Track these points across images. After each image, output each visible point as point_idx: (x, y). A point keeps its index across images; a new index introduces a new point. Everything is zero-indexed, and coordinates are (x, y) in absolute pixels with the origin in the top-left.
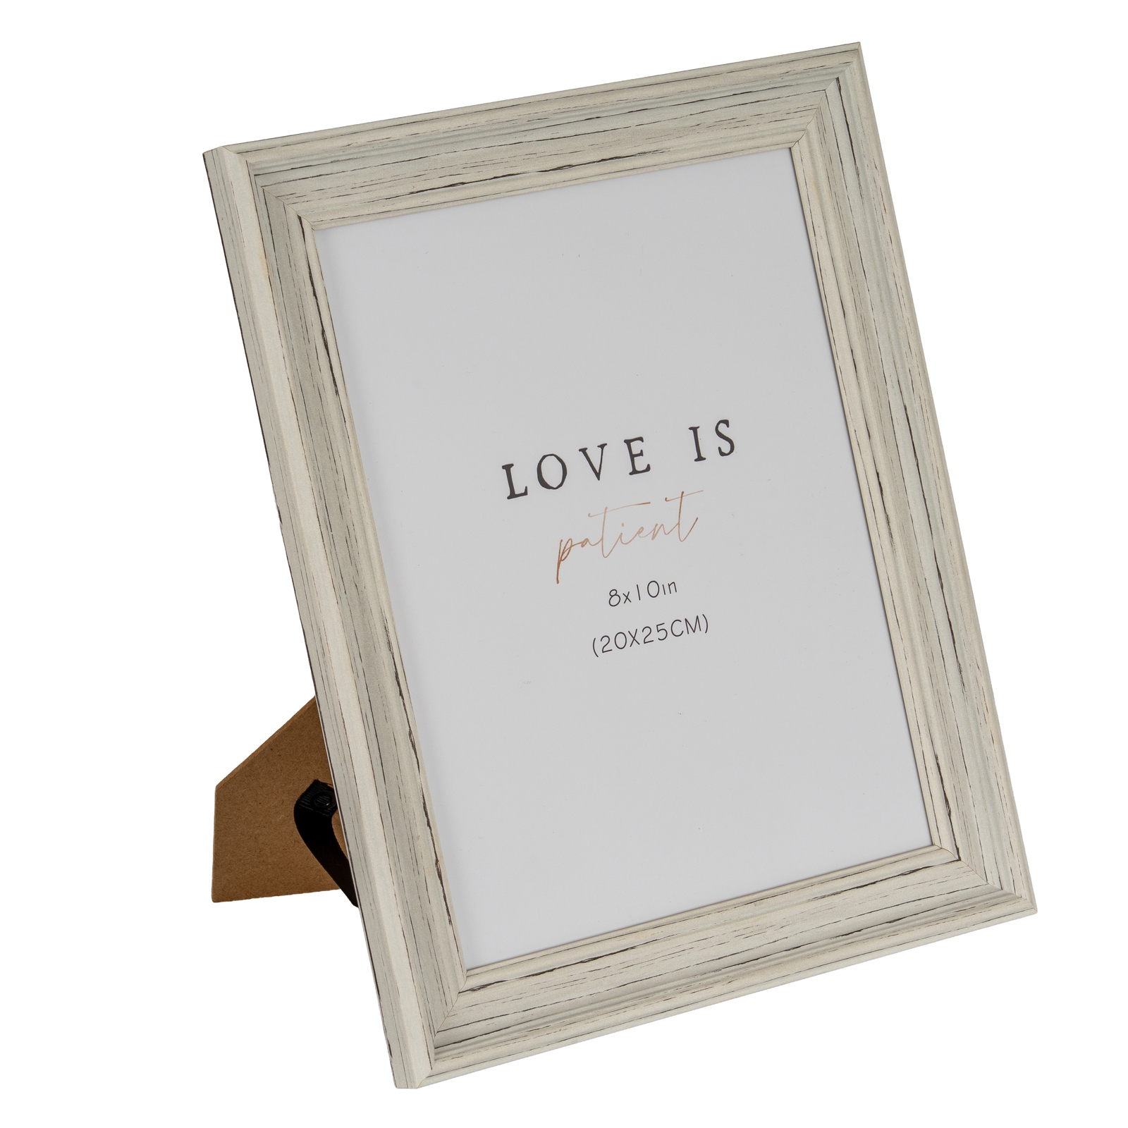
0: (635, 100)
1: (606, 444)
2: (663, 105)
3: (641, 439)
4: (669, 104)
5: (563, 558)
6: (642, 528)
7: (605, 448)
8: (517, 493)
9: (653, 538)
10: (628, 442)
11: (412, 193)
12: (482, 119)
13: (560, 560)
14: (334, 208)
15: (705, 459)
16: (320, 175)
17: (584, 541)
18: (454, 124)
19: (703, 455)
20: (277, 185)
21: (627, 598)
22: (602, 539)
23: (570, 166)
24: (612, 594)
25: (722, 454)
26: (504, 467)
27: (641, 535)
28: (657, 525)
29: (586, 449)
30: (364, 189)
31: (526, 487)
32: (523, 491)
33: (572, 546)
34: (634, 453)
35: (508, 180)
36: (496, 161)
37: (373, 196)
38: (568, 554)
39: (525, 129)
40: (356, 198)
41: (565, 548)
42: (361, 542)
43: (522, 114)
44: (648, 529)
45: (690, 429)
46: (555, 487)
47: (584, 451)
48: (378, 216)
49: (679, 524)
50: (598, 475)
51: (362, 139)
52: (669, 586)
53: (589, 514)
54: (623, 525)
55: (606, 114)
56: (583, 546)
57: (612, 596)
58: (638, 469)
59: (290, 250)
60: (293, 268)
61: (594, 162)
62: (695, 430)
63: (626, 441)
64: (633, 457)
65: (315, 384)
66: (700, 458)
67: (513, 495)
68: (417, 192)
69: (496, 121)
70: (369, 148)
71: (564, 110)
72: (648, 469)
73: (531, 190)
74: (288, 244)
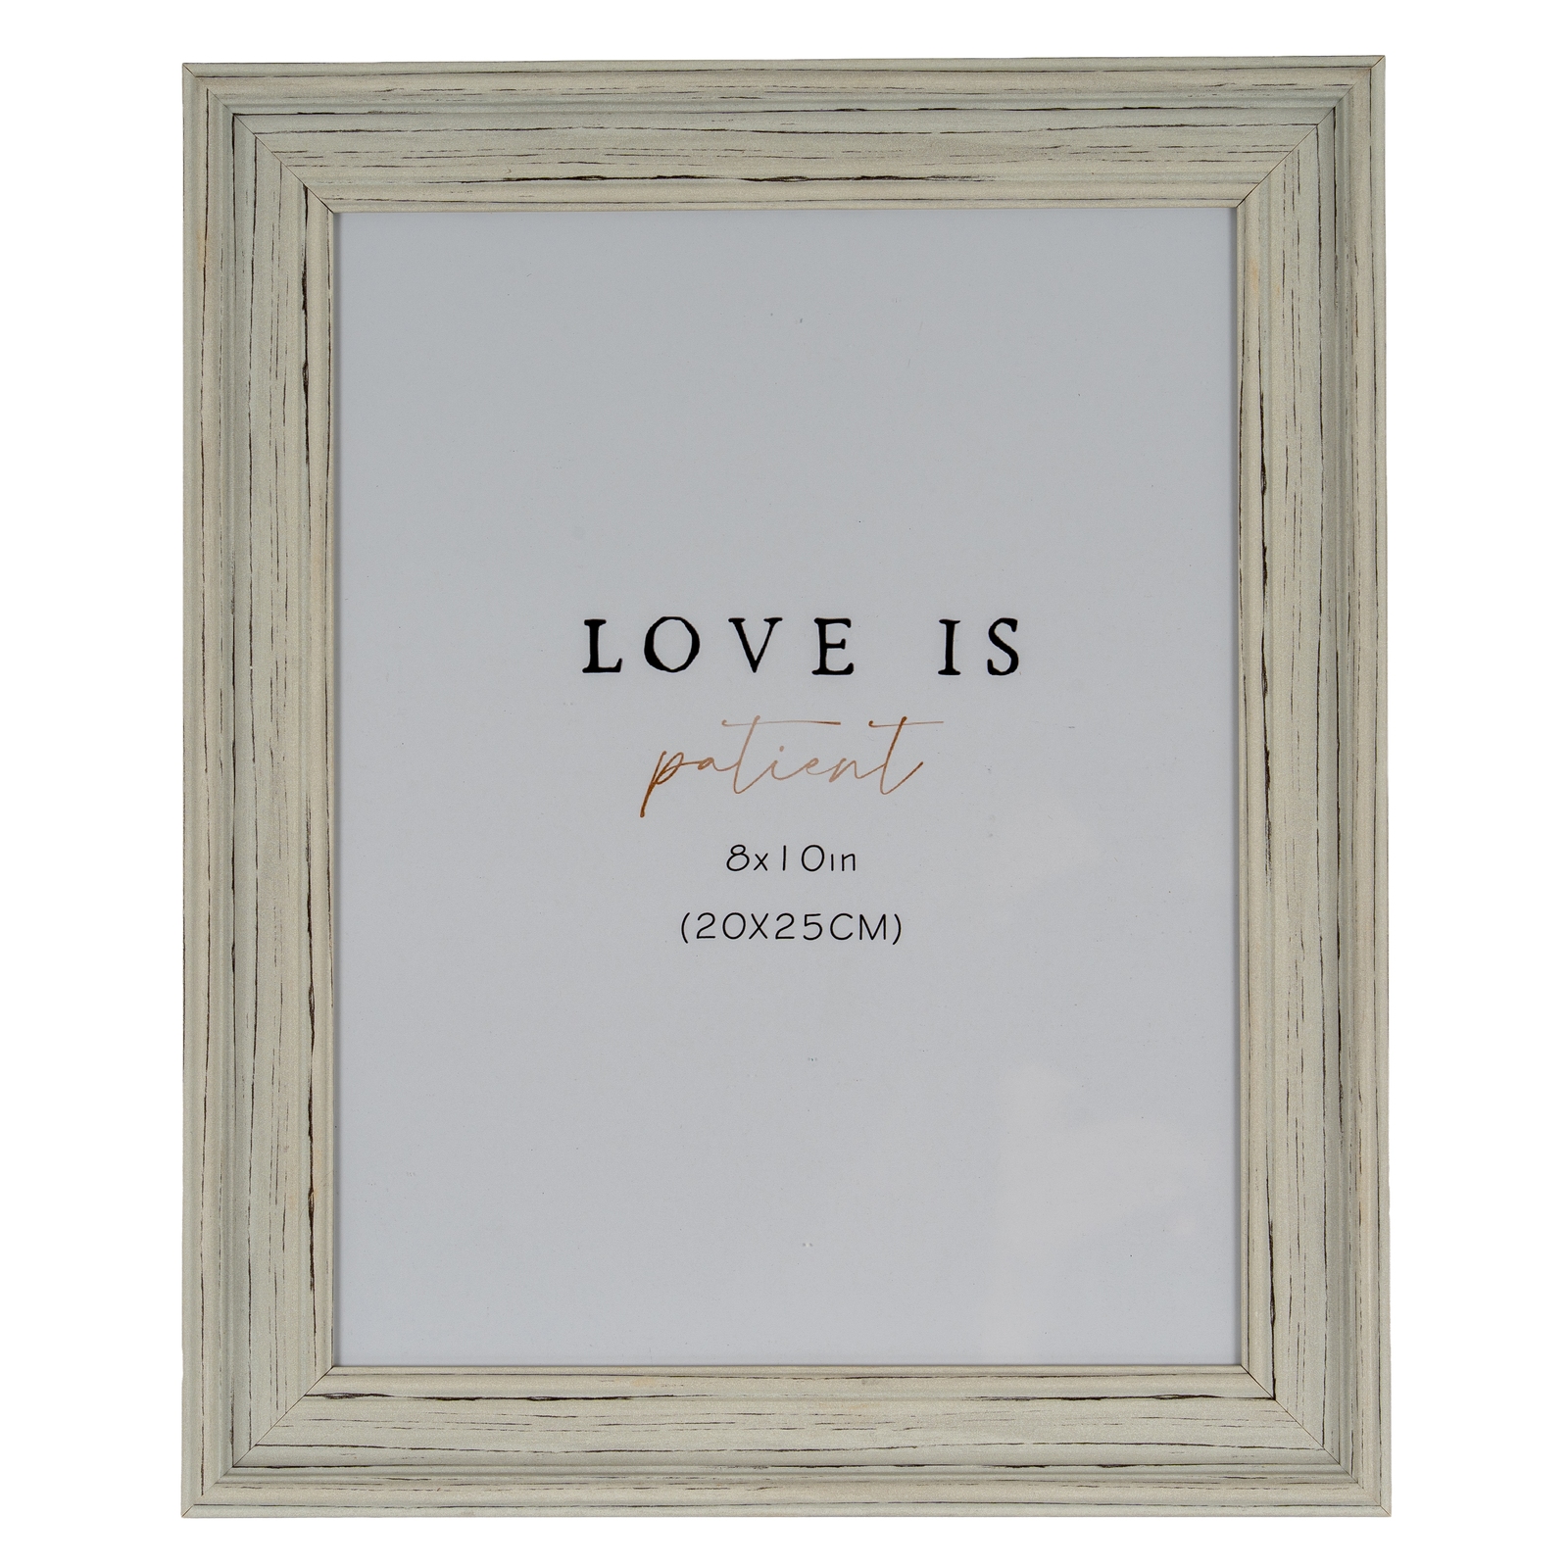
0: (920, 91)
1: (780, 619)
2: (986, 106)
3: (847, 622)
4: (998, 106)
5: (660, 780)
6: (816, 760)
7: (778, 625)
8: (601, 665)
9: (832, 780)
10: (822, 623)
11: (509, 180)
12: (632, 84)
13: (654, 782)
14: (369, 183)
15: (958, 673)
16: (357, 131)
17: (705, 761)
18: (580, 84)
19: (956, 666)
20: (280, 135)
21: (761, 862)
22: (738, 764)
23: (802, 178)
24: (736, 851)
25: (992, 671)
26: (587, 623)
27: (810, 770)
28: (844, 760)
29: (743, 620)
30: (424, 162)
31: (620, 661)
32: (614, 665)
33: (681, 764)
34: (829, 640)
35: (684, 185)
36: (669, 152)
37: (437, 174)
38: (671, 775)
39: (723, 110)
40: (405, 173)
41: (668, 765)
42: (293, 689)
43: (706, 84)
44: (827, 763)
45: (942, 621)
46: (672, 668)
47: (738, 623)
48: (446, 207)
49: (885, 766)
50: (754, 664)
51: (415, 85)
52: (843, 858)
53: (724, 721)
54: (782, 749)
55: (876, 106)
56: (700, 768)
57: (735, 855)
58: (830, 666)
59: (276, 234)
60: (276, 261)
61: (848, 179)
62: (950, 625)
63: (818, 621)
64: (824, 646)
65: (273, 440)
66: (949, 670)
67: (593, 667)
68: (518, 180)
69: (656, 90)
70: (429, 101)
71: (784, 89)
72: (849, 670)
73: (728, 206)
74: (276, 225)
